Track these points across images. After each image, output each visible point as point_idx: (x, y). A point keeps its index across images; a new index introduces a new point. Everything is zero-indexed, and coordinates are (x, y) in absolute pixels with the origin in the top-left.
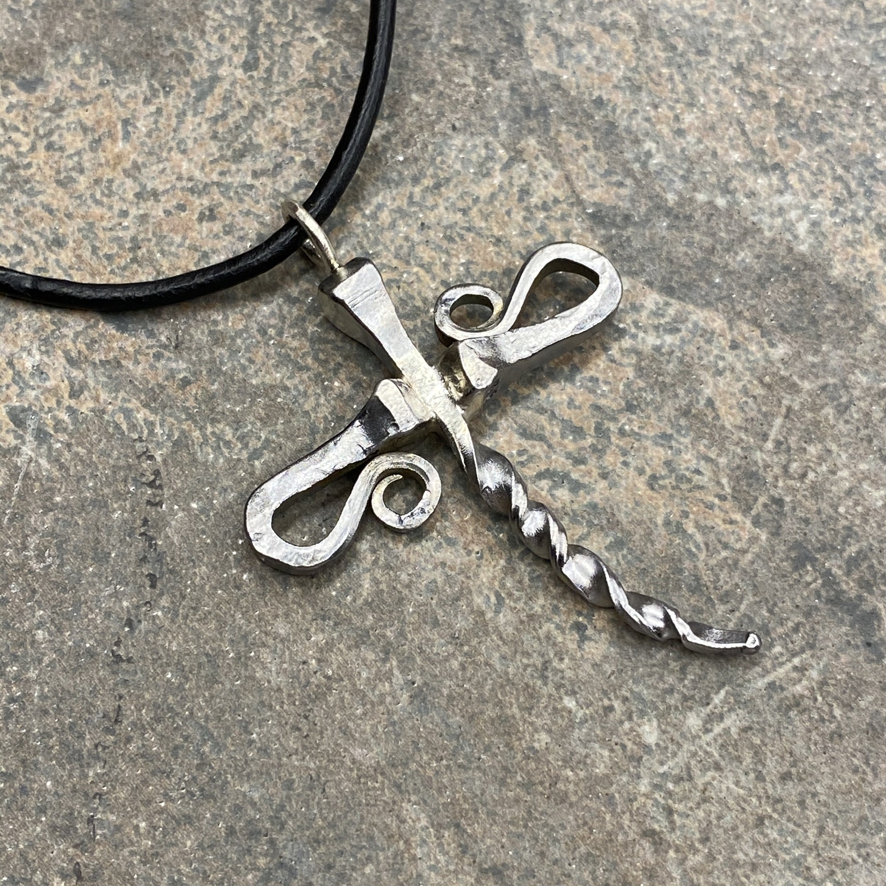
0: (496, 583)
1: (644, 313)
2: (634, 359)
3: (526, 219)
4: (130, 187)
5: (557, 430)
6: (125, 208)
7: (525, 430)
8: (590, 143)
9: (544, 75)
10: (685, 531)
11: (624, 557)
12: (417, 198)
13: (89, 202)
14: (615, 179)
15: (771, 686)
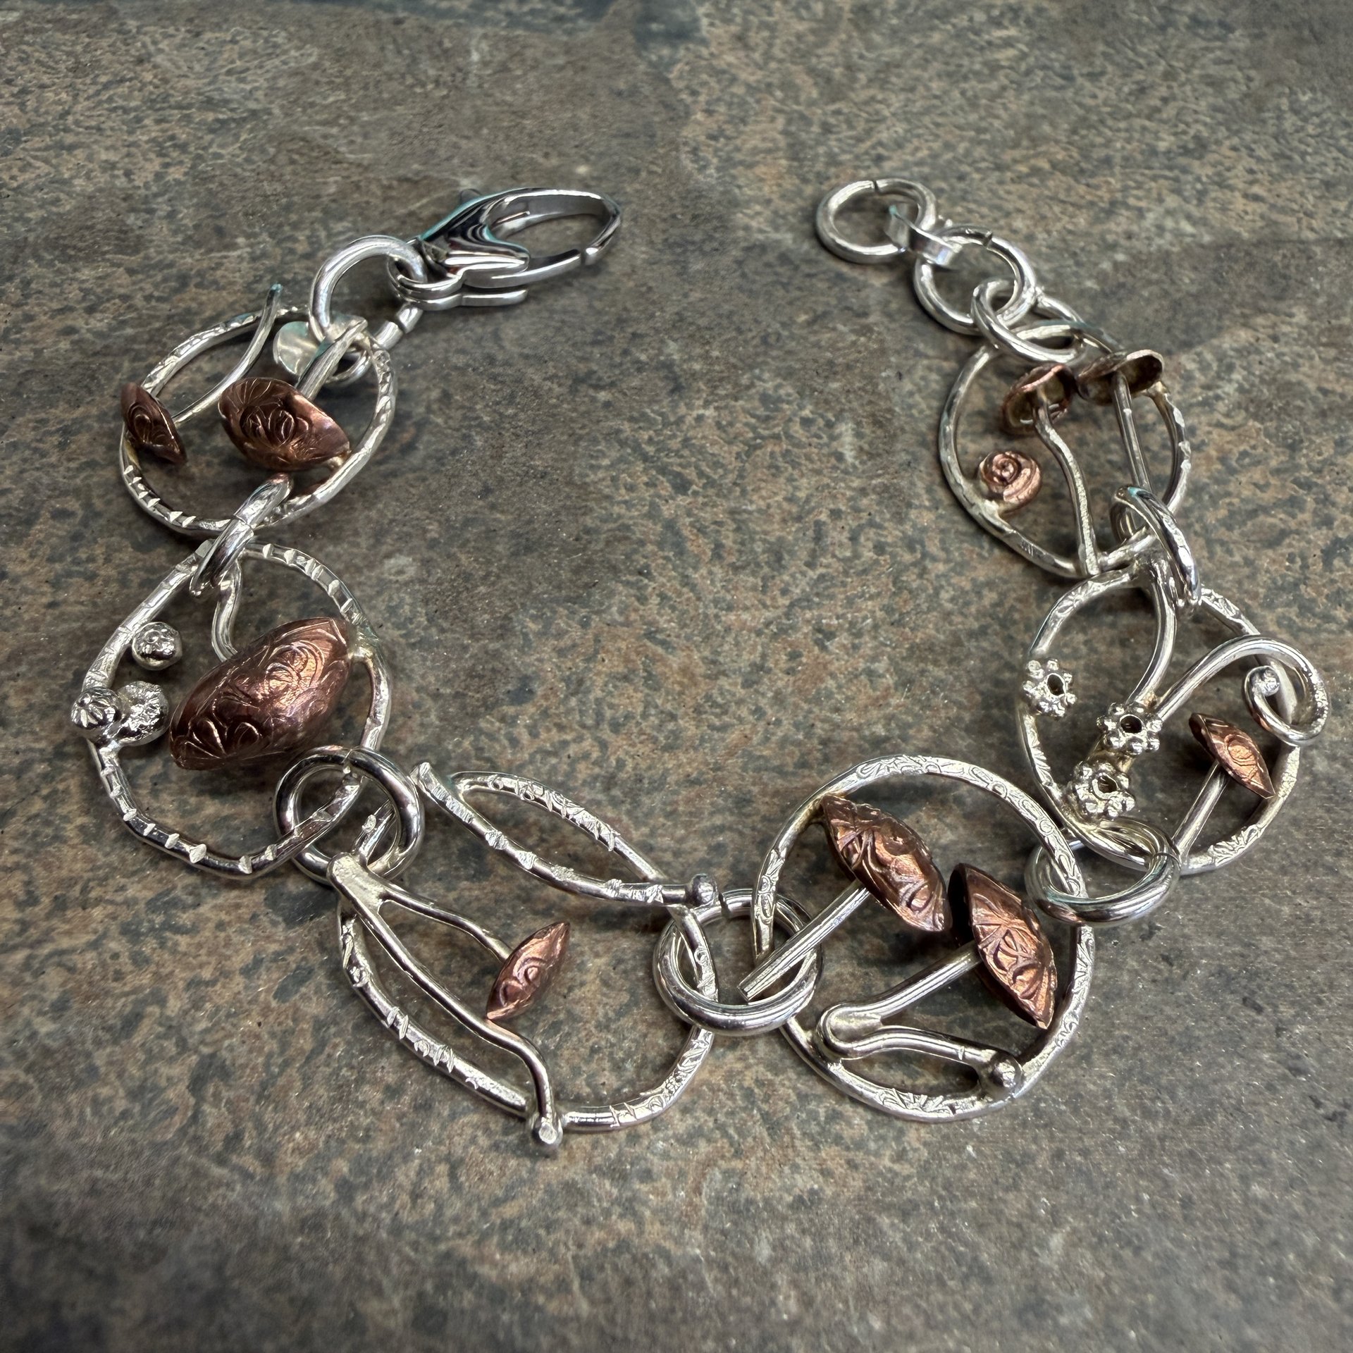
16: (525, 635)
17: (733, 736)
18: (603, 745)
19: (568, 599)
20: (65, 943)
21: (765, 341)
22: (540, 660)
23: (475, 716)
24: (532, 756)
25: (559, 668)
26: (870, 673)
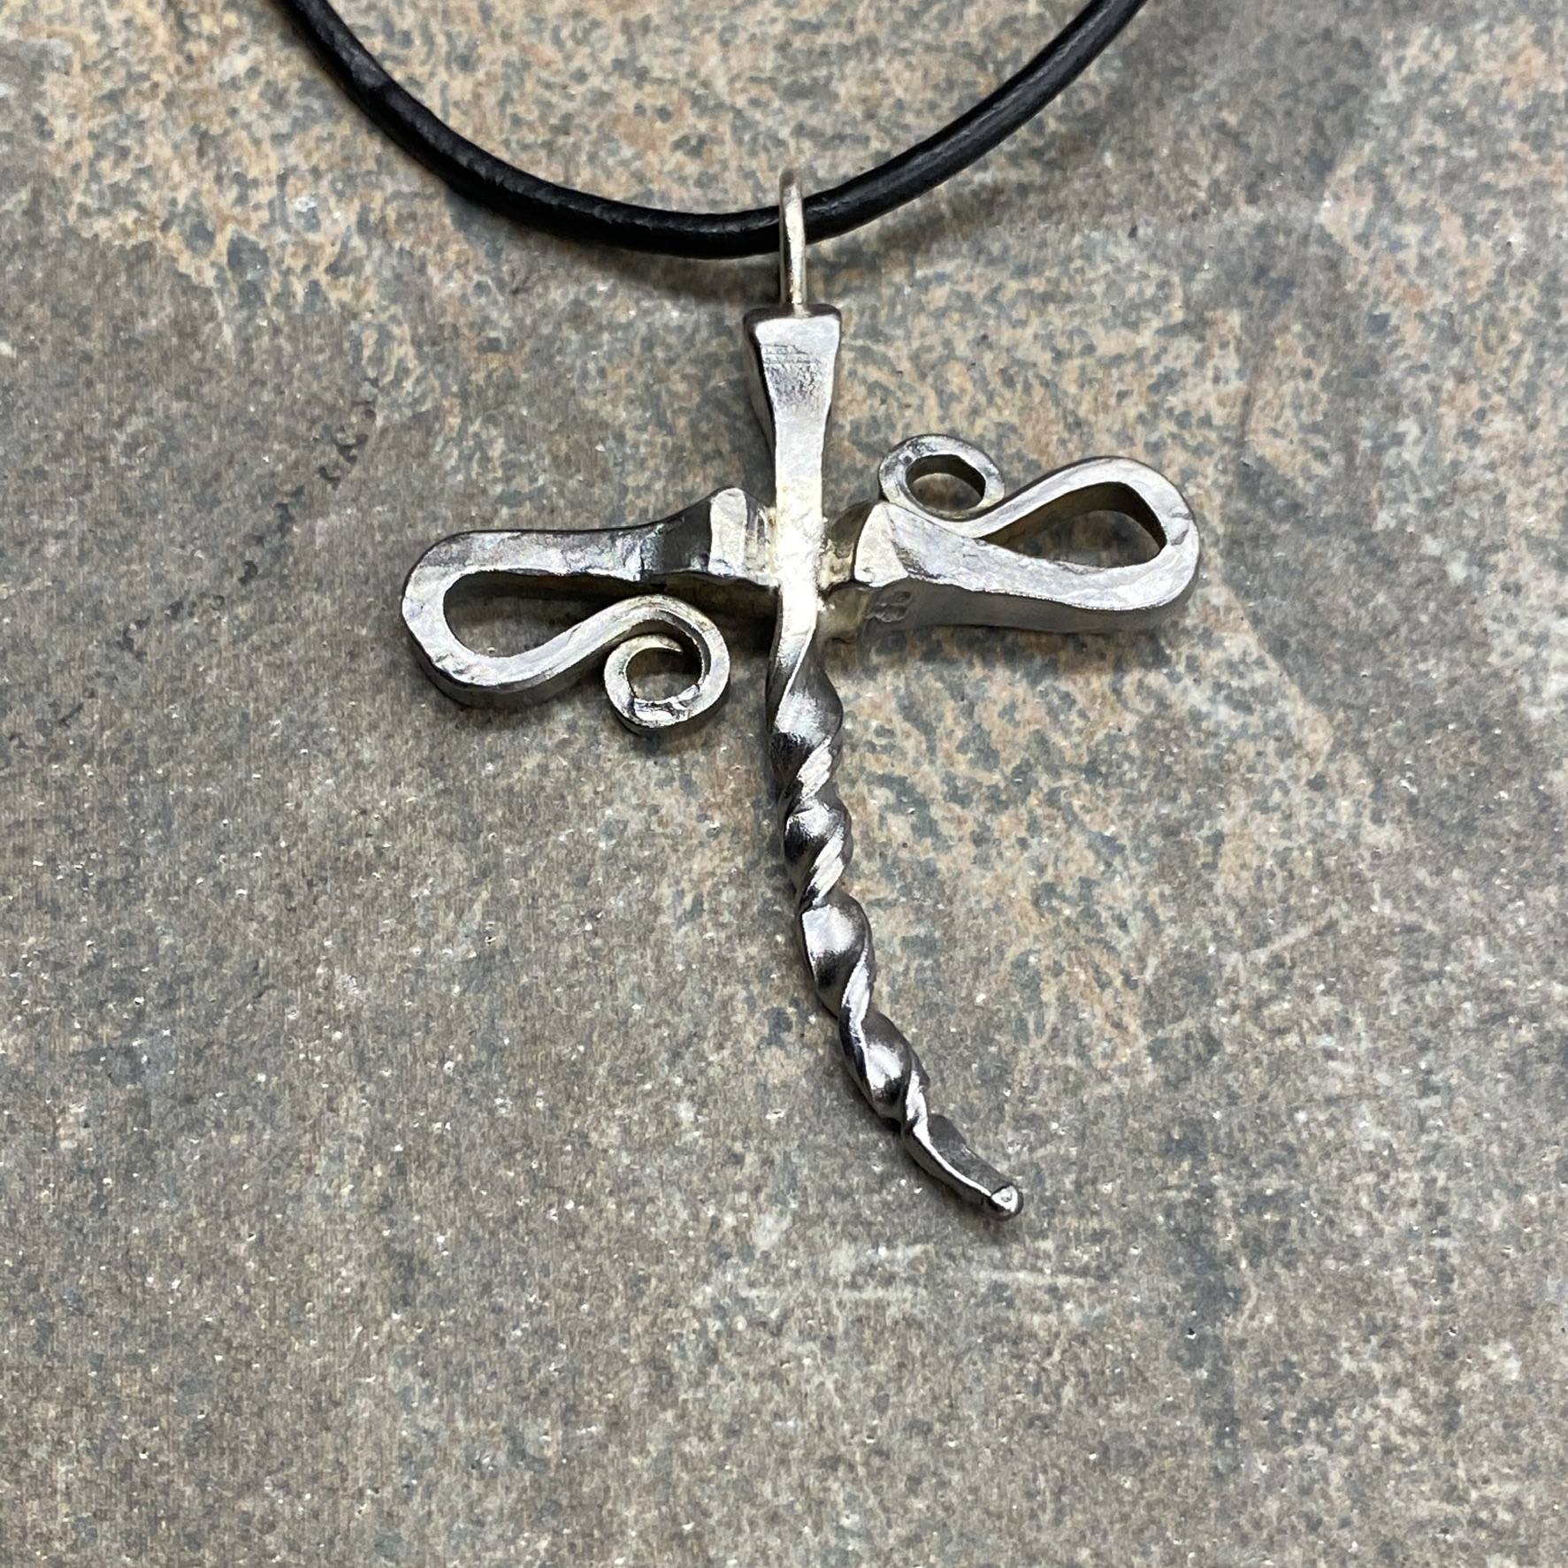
0: (709, 883)
1: (1216, 655)
2: (1150, 708)
3: (1141, 418)
4: (616, 46)
5: (959, 734)
6: (588, 69)
7: (912, 705)
8: (1319, 372)
9: (1325, 239)
10: (1037, 990)
11: (920, 969)
12: (1005, 297)
13: (547, 35)
14: (1318, 441)
15: (997, 1289)
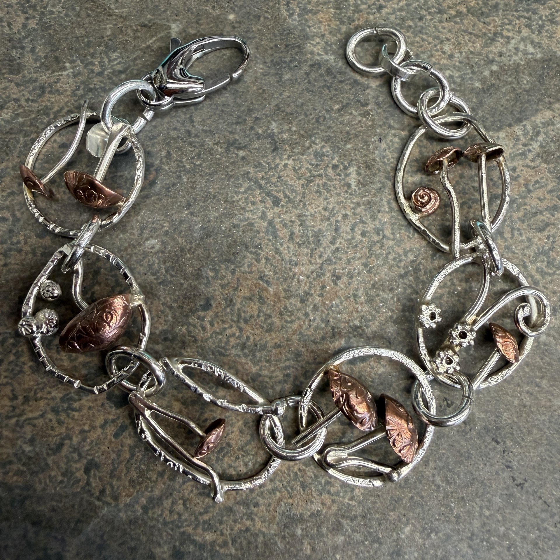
16: (208, 278)
17: (295, 325)
18: (241, 329)
19: (226, 260)
20: (31, 415)
21: (317, 121)
22: (214, 290)
23: (187, 316)
24: (211, 335)
25: (222, 294)
26: (355, 296)
